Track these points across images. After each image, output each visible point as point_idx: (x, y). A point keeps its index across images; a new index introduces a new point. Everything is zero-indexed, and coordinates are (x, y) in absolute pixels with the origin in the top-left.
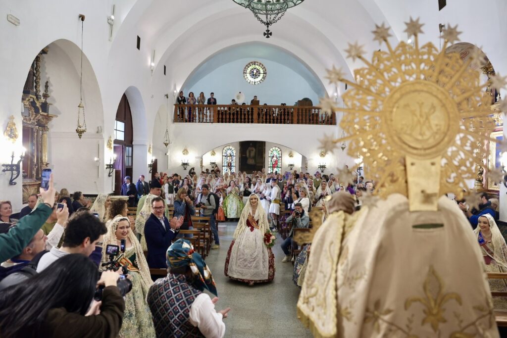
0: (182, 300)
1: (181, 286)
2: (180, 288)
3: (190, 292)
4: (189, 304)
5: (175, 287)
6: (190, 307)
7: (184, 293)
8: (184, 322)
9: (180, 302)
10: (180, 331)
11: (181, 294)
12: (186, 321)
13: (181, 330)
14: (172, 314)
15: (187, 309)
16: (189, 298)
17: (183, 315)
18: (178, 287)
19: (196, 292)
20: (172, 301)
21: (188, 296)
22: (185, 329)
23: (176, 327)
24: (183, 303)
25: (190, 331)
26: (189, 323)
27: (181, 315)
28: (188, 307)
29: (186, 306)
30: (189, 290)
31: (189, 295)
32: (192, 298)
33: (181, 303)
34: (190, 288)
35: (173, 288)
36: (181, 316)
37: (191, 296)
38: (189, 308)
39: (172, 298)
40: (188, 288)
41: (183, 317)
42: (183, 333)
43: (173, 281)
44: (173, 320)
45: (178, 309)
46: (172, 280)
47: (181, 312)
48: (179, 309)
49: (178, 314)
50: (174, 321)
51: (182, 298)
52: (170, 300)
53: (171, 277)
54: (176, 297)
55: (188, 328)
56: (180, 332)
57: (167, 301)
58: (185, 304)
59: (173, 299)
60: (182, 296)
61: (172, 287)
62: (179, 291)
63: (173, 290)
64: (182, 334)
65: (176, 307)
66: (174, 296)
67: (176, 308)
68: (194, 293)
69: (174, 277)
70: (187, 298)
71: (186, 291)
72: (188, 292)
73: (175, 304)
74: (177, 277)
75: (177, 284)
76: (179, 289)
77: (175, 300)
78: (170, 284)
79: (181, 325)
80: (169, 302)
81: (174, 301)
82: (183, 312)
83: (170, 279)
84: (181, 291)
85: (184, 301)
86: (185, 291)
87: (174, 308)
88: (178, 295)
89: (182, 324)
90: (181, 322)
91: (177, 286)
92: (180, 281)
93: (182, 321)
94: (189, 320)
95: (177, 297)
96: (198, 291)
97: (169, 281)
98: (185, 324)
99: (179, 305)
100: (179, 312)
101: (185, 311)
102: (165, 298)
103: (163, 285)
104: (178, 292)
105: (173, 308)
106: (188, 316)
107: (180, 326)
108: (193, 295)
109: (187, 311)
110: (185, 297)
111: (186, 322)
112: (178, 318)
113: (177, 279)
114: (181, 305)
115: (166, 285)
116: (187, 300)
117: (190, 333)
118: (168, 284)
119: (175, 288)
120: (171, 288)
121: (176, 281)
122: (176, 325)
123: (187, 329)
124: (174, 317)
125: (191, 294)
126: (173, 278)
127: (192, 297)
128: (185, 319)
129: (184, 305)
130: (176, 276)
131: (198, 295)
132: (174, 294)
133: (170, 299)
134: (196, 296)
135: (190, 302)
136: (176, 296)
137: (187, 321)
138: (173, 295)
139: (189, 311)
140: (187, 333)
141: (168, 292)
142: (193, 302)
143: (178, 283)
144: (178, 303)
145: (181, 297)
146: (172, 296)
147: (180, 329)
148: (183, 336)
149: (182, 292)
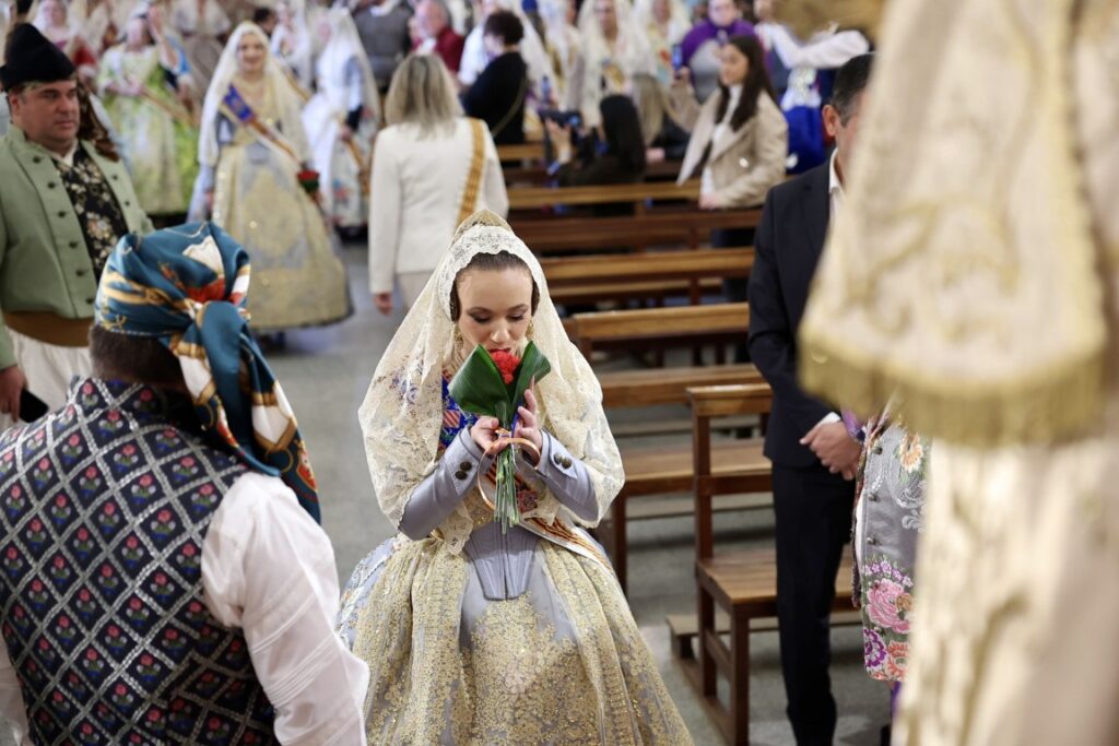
0: (161, 503)
1: (149, 438)
2: (145, 447)
3: (198, 464)
4: (195, 520)
5: (117, 443)
6: (203, 533)
7: (166, 469)
8: (176, 608)
9: (152, 510)
10: (157, 654)
11: (150, 473)
12: (187, 598)
13: (163, 649)
14: (116, 573)
15: (191, 541)
16: (197, 490)
17: (171, 571)
18: (134, 443)
19: (231, 464)
20: (110, 510)
21: (186, 481)
22: (183, 641)
23: (136, 638)
24: (165, 517)
25: (207, 655)
26: (204, 607)
27: (160, 570)
28: (192, 530)
29: (180, 530)
30: (192, 455)
31: (194, 478)
32: (210, 490)
33: (153, 517)
34: (194, 448)
35: (105, 451)
36: (163, 580)
37: (205, 480)
38: (196, 538)
39: (105, 496)
40: (183, 445)
41: (170, 579)
42: (171, 664)
43: (104, 416)
44: (117, 604)
45: (140, 544)
46: (98, 413)
47: (159, 559)
48: (150, 546)
49: (147, 571)
50: (126, 604)
51: (159, 494)
52: (100, 510)
53: (89, 403)
54: (126, 491)
55: (196, 636)
56: (156, 660)
57: (85, 515)
58: (175, 517)
59: (112, 499)
60: (155, 482)
61: (100, 445)
62: (142, 462)
63: (108, 458)
64: (165, 671)
65: (133, 534)
66: (115, 487)
67: (132, 544)
68: (218, 469)
69: (109, 400)
70: (181, 491)
71: (178, 461)
72: (189, 462)
73: (123, 523)
74: (123, 398)
75: (125, 430)
76: (139, 452)
77: (123, 503)
78: (88, 435)
79: (163, 623)
80: (94, 518)
81: (118, 510)
82: (171, 560)
83: (87, 412)
84: (150, 459)
85: (168, 507)
86: (169, 459)
87: (123, 543)
88: (136, 481)
89: (168, 617)
90: (160, 611)
91: (127, 439)
92: (137, 416)
93: (167, 603)
94: (202, 592)
95: (134, 489)
96: (232, 459)
97: (83, 422)
98: (180, 616)
99: (145, 526)
100: (148, 558)
101: (179, 550)
102: (69, 503)
103: (52, 444)
104: (134, 467)
105: (115, 543)
106: (195, 575)
107: (155, 630)
108: (216, 477)
109: (189, 551)
110: (175, 486)
111: (186, 608)
112: (145, 587)
113: (127, 406)
114: (154, 525)
115: (66, 441)
116: (185, 499)
117: (206, 663)
118: (79, 432)
119: (118, 450)
120: (97, 453)
121: (122, 417)
122: (133, 623)
123: (191, 643)
124: (122, 586)
125: (202, 473)
126: (102, 403)
127: (211, 483)
128: (180, 591)
129: (172, 526)
130: (115, 394)
131: (238, 474)
132: (117, 478)
133: (98, 502)
134: (229, 481)
135: (203, 509)
136: (128, 487)
137: (193, 600)
138: (110, 483)
139: (198, 552)
140: (194, 665)
141: (83, 473)
142: (216, 505)
143: (133, 425)
144: (141, 519)
145: (152, 490)
146: (104, 487)
147: (156, 643)
148: (173, 677)
149: (154, 464)
